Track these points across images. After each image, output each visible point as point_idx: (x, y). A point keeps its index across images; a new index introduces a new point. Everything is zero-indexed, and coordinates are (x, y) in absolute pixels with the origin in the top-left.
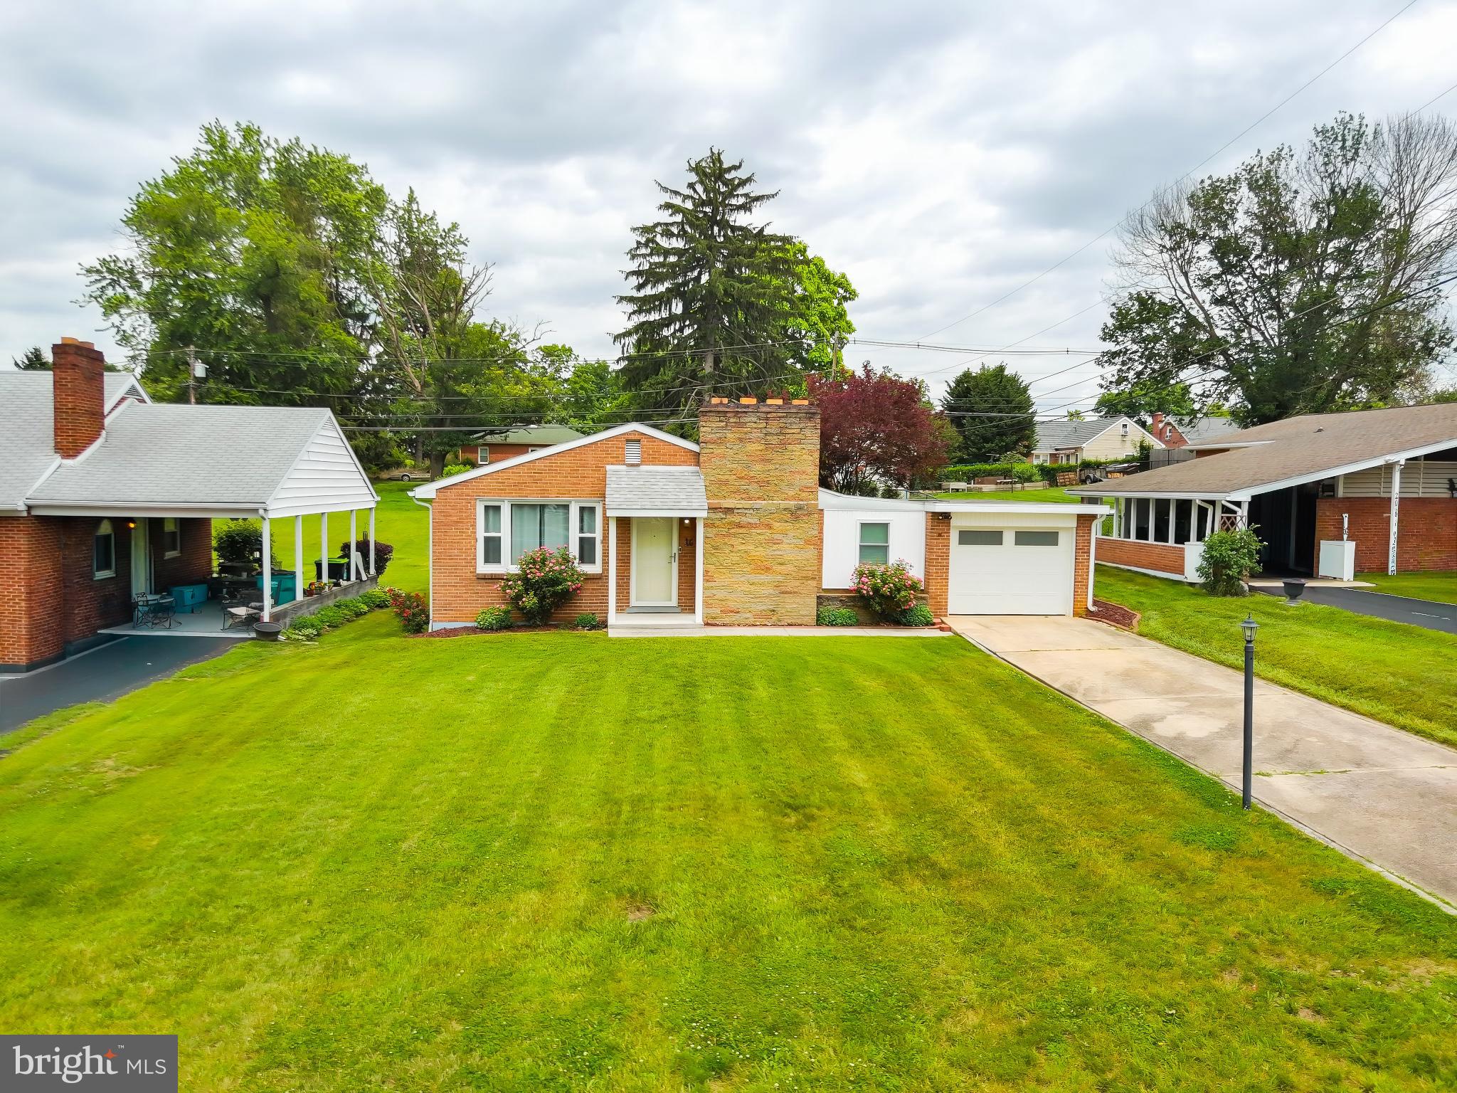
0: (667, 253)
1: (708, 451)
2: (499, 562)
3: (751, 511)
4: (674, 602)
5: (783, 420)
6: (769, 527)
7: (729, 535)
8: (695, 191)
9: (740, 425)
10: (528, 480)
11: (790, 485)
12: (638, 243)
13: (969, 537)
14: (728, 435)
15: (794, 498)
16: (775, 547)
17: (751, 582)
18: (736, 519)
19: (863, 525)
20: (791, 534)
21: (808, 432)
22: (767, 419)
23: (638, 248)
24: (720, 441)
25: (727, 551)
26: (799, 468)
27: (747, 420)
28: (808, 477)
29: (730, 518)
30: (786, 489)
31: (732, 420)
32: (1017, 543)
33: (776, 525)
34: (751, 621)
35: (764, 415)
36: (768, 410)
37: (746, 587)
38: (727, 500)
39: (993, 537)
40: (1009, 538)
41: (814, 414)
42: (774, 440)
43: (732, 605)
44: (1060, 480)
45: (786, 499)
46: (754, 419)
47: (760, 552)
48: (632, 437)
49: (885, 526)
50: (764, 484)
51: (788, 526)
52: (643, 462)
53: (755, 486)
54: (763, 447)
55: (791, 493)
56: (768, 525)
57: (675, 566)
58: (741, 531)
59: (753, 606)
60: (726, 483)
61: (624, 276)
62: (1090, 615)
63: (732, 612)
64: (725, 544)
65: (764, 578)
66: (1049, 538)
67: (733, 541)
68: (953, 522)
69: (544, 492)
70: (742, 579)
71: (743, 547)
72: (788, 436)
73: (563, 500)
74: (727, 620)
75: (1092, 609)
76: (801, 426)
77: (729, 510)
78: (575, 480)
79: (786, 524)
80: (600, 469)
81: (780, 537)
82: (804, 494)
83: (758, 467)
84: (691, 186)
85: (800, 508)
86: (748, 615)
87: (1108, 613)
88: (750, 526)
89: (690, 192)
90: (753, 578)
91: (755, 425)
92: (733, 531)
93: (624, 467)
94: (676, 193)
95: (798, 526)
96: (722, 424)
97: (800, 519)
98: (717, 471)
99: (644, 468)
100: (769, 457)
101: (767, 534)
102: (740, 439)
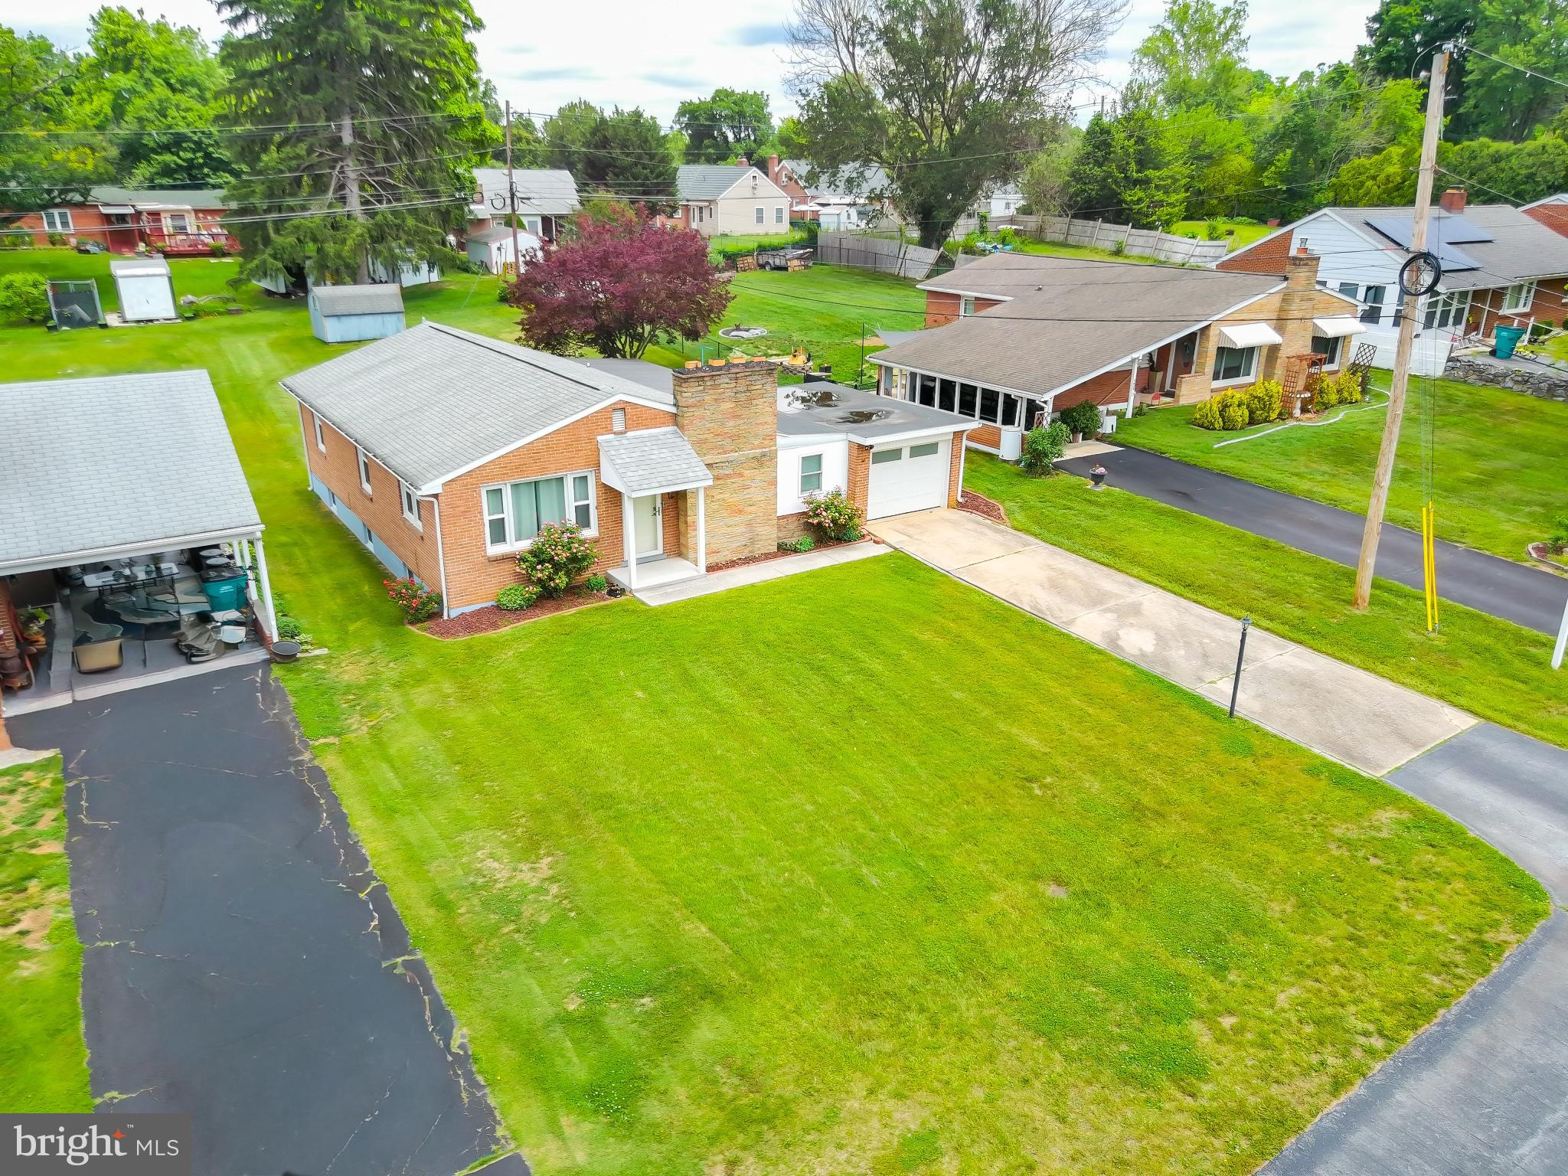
2: (504, 540)
3: (727, 463)
4: (660, 551)
5: (749, 378)
6: (741, 475)
9: (715, 387)
11: (756, 436)
13: (878, 457)
14: (706, 398)
15: (759, 447)
16: (746, 492)
17: (727, 524)
18: (715, 472)
19: (805, 460)
20: (758, 478)
21: (769, 387)
22: (737, 378)
24: (700, 404)
26: (762, 420)
27: (720, 381)
28: (769, 426)
30: (752, 440)
31: (708, 383)
32: (912, 457)
33: (746, 473)
35: (733, 376)
36: (737, 370)
37: (723, 530)
38: (708, 455)
39: (894, 454)
40: (906, 453)
41: (774, 368)
42: (742, 397)
44: (740, 265)
45: (753, 449)
46: (727, 381)
47: (735, 498)
48: (619, 406)
49: (819, 457)
50: (737, 437)
51: (755, 472)
52: (627, 429)
53: (729, 440)
54: (733, 405)
55: (756, 443)
57: (659, 518)
58: (719, 481)
59: (730, 544)
60: (705, 441)
62: (961, 506)
65: (737, 519)
66: (930, 449)
69: (543, 470)
71: (722, 496)
72: (753, 392)
73: (559, 475)
75: (960, 500)
77: (709, 466)
79: (753, 471)
80: (592, 440)
81: (749, 482)
82: (766, 442)
83: (731, 423)
85: (764, 455)
86: (727, 553)
87: (969, 503)
88: (728, 476)
90: (729, 521)
91: (727, 386)
93: (612, 436)
95: (762, 470)
96: (701, 388)
97: (762, 465)
98: (699, 432)
99: (630, 434)
100: (739, 413)
101: (739, 480)
102: (716, 400)
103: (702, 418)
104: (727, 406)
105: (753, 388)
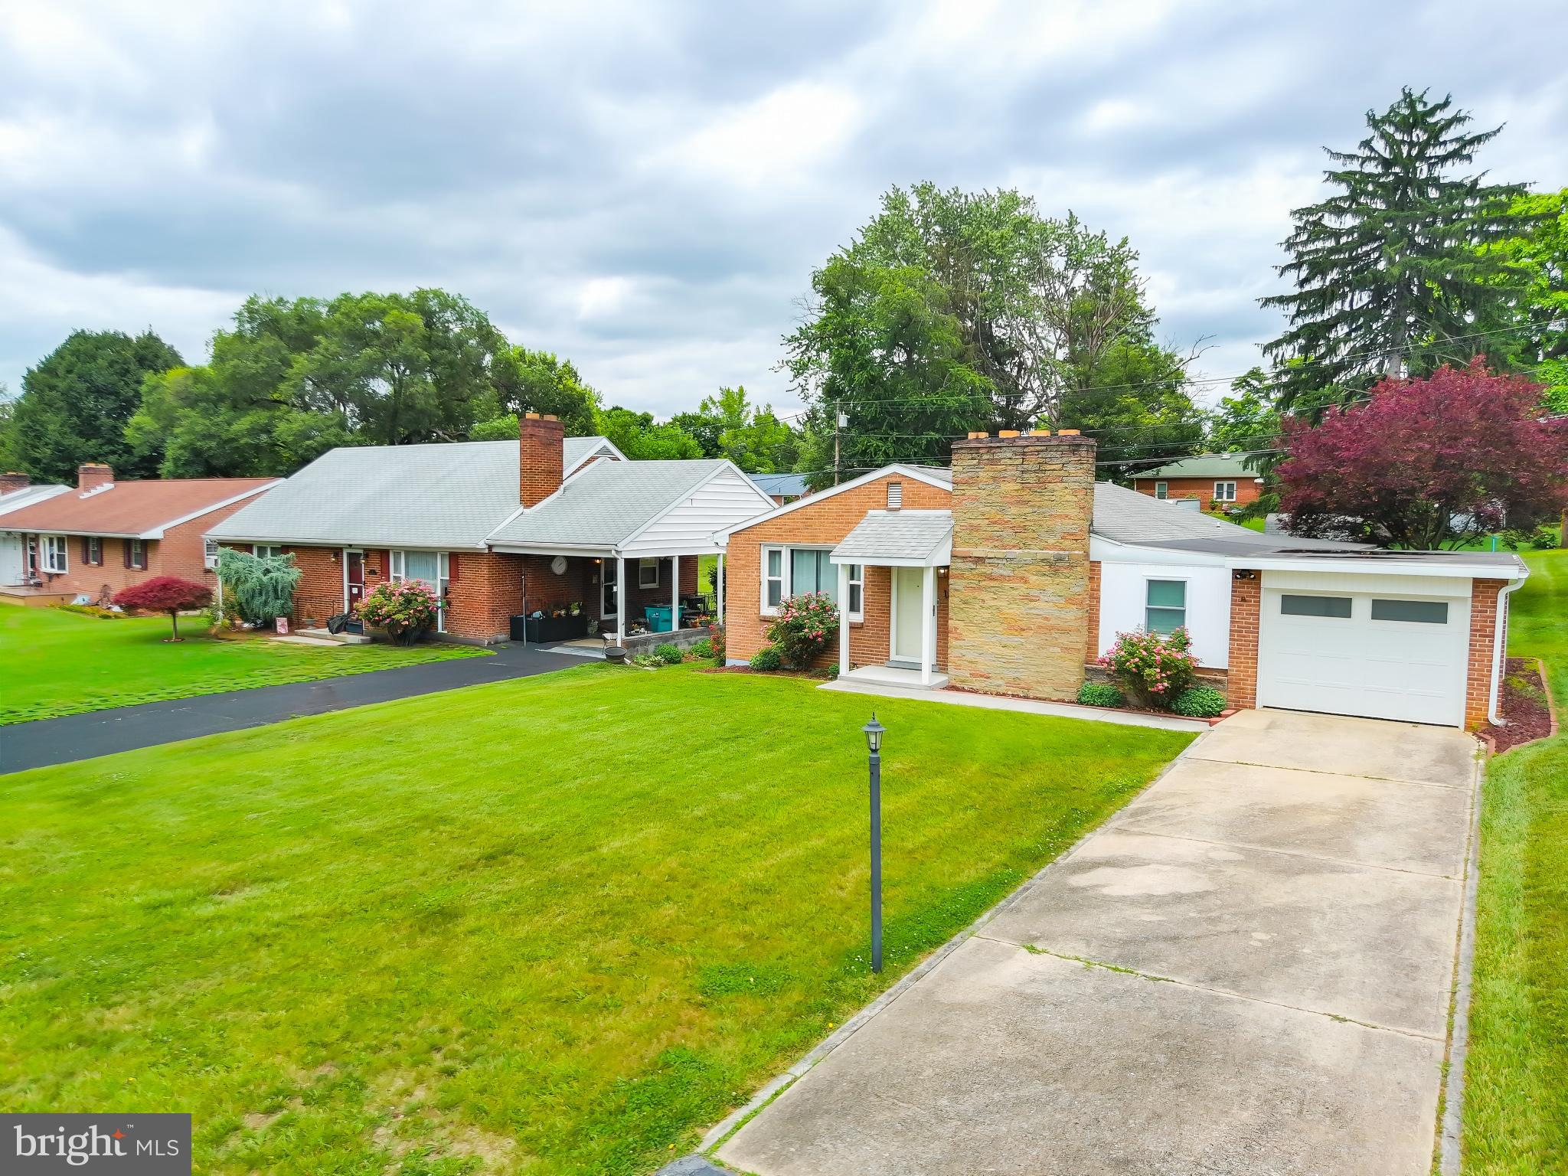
0: (1336, 234)
1: (958, 493)
2: (779, 604)
3: (1004, 562)
5: (1042, 455)
6: (1024, 580)
7: (980, 588)
8: (1372, 149)
9: (993, 462)
10: (801, 525)
11: (1050, 531)
12: (1297, 228)
13: (1294, 604)
14: (981, 474)
15: (1054, 547)
16: (1033, 605)
17: (1004, 643)
18: (987, 570)
19: (1152, 584)
20: (1050, 590)
21: (1071, 468)
22: (1024, 454)
23: (1297, 235)
24: (972, 481)
25: (977, 606)
26: (1060, 511)
27: (1001, 456)
28: (1071, 522)
29: (982, 569)
30: (1045, 536)
31: (985, 457)
32: (1375, 616)
33: (1033, 578)
34: (1002, 690)
35: (1020, 450)
36: (1026, 443)
37: (998, 650)
38: (980, 548)
39: (1337, 607)
40: (1362, 609)
41: (1079, 445)
42: (1031, 478)
43: (982, 668)
45: (1046, 548)
46: (1009, 455)
47: (1016, 610)
48: (894, 480)
49: (1180, 586)
50: (1020, 529)
51: (1047, 580)
52: (904, 506)
53: (1011, 532)
54: (1019, 486)
55: (1051, 541)
56: (1022, 578)
58: (993, 584)
59: (1006, 672)
60: (976, 528)
61: (1278, 272)
62: (1495, 731)
63: (982, 676)
64: (975, 598)
65: (1018, 640)
66: (1434, 612)
67: (985, 595)
68: (1265, 582)
69: (814, 538)
70: (993, 640)
71: (995, 603)
72: (1048, 473)
74: (976, 685)
75: (1496, 723)
76: (1065, 460)
77: (979, 560)
78: (841, 526)
79: (1043, 578)
80: (864, 514)
81: (1037, 593)
82: (1067, 543)
83: (1014, 510)
84: (1367, 144)
85: (1060, 559)
86: (1000, 682)
88: (1002, 578)
89: (1367, 153)
90: (1006, 639)
91: (1009, 462)
92: (983, 583)
93: (884, 512)
94: (1352, 157)
95: (1057, 580)
96: (975, 462)
97: (1056, 572)
98: (969, 515)
99: (902, 512)
100: (1026, 498)
101: (1022, 589)
102: (994, 478)
103: (976, 499)
104: (1010, 487)
105: (1049, 467)
